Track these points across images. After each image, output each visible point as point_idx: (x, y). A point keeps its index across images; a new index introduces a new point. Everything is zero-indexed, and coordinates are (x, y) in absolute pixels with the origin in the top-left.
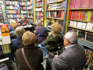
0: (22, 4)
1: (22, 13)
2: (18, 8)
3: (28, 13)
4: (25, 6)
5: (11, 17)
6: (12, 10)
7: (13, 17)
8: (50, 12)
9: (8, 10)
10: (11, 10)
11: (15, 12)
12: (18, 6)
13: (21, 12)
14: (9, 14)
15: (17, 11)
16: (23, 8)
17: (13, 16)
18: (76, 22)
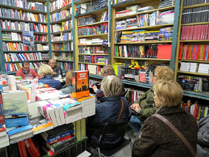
0: (39, 30)
1: (38, 50)
2: (31, 39)
3: (53, 50)
4: (45, 35)
5: (13, 61)
6: (15, 42)
7: (18, 60)
8: (125, 47)
9: (6, 42)
10: (13, 42)
11: (22, 48)
12: (32, 33)
13: (36, 48)
14: (7, 53)
15: (29, 45)
16: (41, 39)
17: (19, 58)
18: (196, 64)
